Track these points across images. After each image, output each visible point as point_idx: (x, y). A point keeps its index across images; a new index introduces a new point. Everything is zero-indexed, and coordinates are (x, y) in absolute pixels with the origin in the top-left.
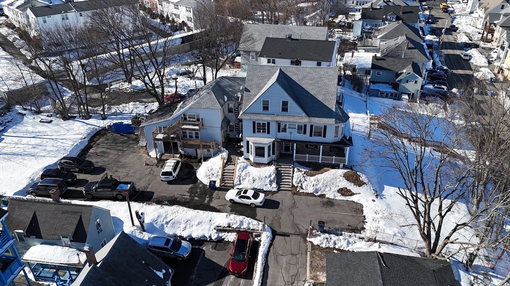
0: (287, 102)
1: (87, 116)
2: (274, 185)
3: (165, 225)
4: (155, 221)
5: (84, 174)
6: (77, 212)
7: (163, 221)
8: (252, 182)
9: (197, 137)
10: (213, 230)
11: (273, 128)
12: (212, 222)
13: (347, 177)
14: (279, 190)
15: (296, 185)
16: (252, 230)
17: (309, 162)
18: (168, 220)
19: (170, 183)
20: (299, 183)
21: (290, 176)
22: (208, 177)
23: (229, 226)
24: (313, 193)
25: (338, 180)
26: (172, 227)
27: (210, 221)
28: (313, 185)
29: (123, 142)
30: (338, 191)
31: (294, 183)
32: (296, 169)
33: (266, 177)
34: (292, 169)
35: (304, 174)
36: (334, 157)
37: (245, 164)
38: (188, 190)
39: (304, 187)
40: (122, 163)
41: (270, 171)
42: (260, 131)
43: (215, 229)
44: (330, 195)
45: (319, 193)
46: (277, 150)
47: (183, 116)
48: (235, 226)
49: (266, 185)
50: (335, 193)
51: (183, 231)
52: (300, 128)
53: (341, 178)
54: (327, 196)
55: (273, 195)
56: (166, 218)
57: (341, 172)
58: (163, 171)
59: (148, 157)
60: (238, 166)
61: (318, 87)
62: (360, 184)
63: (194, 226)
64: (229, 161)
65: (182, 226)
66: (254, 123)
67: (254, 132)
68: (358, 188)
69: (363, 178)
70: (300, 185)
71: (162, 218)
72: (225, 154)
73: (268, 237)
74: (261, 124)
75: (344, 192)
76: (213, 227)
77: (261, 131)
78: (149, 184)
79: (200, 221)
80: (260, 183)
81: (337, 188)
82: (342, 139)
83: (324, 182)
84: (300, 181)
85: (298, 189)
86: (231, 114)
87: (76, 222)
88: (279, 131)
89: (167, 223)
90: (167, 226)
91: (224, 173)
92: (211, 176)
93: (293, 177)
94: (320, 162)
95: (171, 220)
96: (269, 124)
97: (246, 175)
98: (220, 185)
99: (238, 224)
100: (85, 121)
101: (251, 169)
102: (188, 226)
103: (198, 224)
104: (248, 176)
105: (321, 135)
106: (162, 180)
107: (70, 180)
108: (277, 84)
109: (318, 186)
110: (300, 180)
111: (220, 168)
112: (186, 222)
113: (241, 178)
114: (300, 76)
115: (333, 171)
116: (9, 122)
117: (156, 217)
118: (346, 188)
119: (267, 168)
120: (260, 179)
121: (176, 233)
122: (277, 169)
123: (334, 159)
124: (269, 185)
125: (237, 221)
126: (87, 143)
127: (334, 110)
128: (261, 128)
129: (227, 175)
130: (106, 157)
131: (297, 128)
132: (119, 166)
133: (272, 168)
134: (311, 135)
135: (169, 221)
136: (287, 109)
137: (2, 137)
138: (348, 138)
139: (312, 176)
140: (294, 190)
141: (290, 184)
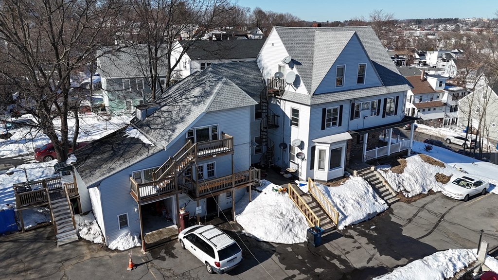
0: (365, 66)
2: (380, 200)
8: (358, 206)
11: (346, 113)
14: (389, 204)
15: (399, 191)
17: (378, 159)
20: (399, 186)
21: (383, 182)
24: (421, 194)
25: (426, 167)
30: (437, 180)
31: (395, 189)
32: (380, 171)
33: (365, 192)
34: (376, 173)
35: (393, 172)
36: (401, 142)
38: (282, 266)
42: (330, 125)
45: (427, 190)
47: (187, 136)
49: (374, 204)
50: (436, 183)
53: (425, 164)
54: (435, 190)
66: (324, 111)
67: (323, 127)
70: (402, 188)
74: (332, 111)
75: (441, 178)
77: (332, 123)
80: (367, 205)
81: (433, 177)
83: (420, 175)
84: (399, 183)
85: (405, 194)
88: (352, 118)
93: (386, 181)
94: (389, 154)
96: (341, 107)
104: (344, 200)
105: (393, 113)
108: (355, 36)
109: (420, 182)
113: (340, 208)
118: (439, 174)
119: (349, 181)
120: (362, 198)
123: (400, 145)
124: (377, 203)
127: (398, 73)
128: (331, 118)
131: (370, 108)
134: (384, 115)
136: (364, 79)
139: (401, 172)
140: (402, 198)
141: (391, 191)
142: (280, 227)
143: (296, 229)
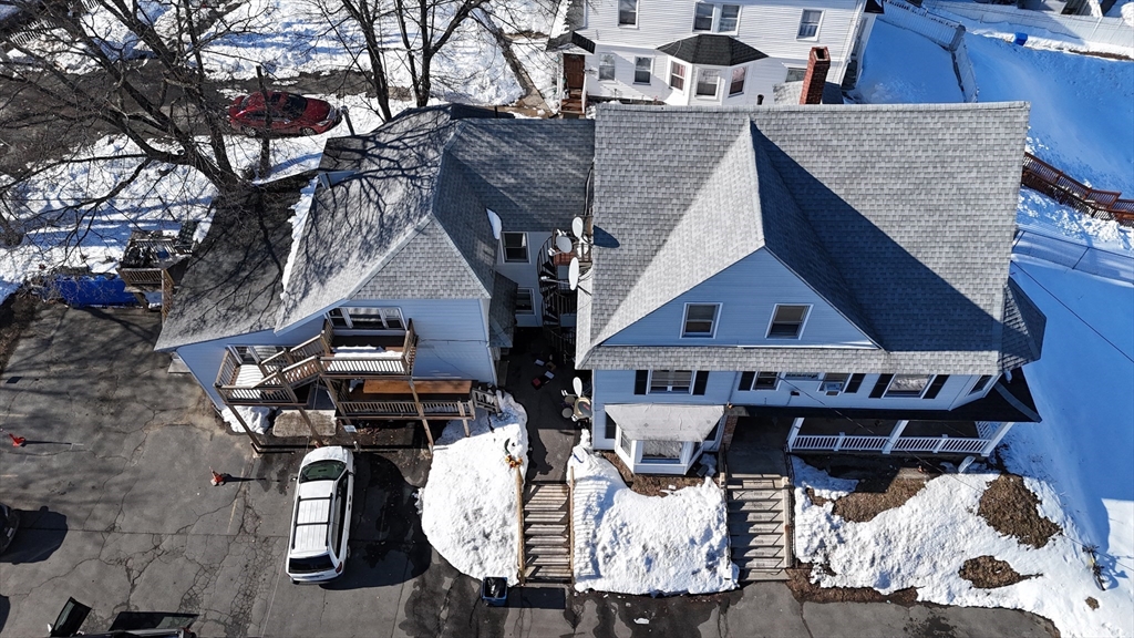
0: (804, 308)
2: (725, 570)
8: (643, 568)
11: (722, 382)
13: (994, 514)
14: (743, 582)
15: (805, 561)
19: (329, 585)
20: (815, 552)
21: (781, 523)
24: (870, 589)
25: (963, 530)
28: (873, 559)
29: (109, 354)
30: (963, 573)
31: (800, 554)
32: (799, 494)
33: (692, 541)
34: (783, 495)
35: (833, 512)
36: (945, 438)
37: (604, 485)
39: (836, 567)
40: (126, 476)
41: (706, 514)
42: (665, 389)
44: (932, 590)
45: (894, 587)
49: (694, 573)
50: (952, 578)
52: (834, 380)
53: (972, 521)
54: (922, 595)
55: (724, 610)
57: (966, 488)
58: (293, 552)
59: (219, 432)
60: (580, 494)
62: (1037, 533)
64: (539, 468)
66: (641, 373)
67: (639, 391)
68: (1033, 552)
69: (1049, 508)
70: (819, 559)
74: (673, 372)
75: (983, 572)
77: (670, 388)
80: (672, 571)
81: (958, 562)
83: (912, 545)
84: (822, 544)
85: (815, 576)
86: (517, 265)
88: (744, 388)
91: (529, 525)
92: (479, 543)
93: (791, 526)
94: (886, 450)
96: (703, 372)
97: (615, 541)
98: (520, 576)
101: (629, 505)
104: (622, 539)
105: (915, 395)
109: (890, 562)
110: (822, 541)
113: (600, 555)
118: (991, 558)
120: (671, 550)
122: (727, 498)
123: (942, 443)
124: (706, 573)
127: (997, 314)
128: (669, 382)
129: (541, 535)
130: (57, 446)
132: (116, 492)
133: (710, 495)
134: (876, 394)
139: (864, 515)
140: (803, 584)
141: (784, 553)
142: (455, 537)
143: (487, 551)
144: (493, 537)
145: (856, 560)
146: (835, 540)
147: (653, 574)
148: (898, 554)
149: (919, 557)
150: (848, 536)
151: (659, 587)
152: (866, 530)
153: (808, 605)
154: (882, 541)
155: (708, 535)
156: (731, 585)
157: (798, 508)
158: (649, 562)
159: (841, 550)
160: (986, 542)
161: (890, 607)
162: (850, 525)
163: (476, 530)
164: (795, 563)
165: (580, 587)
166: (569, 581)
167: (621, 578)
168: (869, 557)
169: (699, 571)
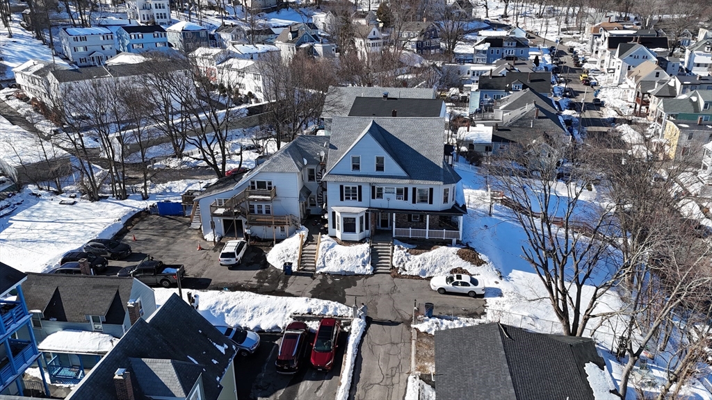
0: (383, 158)
1: (123, 195)
2: (369, 267)
3: (226, 314)
4: (212, 308)
5: (119, 260)
6: (113, 286)
7: (223, 309)
8: (340, 263)
9: (268, 212)
10: (288, 319)
11: (366, 192)
12: (287, 309)
13: (462, 256)
14: (375, 272)
15: (396, 267)
16: (340, 316)
17: (413, 239)
18: (230, 307)
19: (232, 267)
20: (400, 264)
21: (389, 256)
22: (282, 260)
23: (310, 313)
24: (418, 276)
25: (451, 258)
26: (235, 316)
27: (285, 307)
28: (419, 265)
30: (451, 272)
31: (394, 264)
32: (396, 247)
33: (358, 256)
34: (391, 247)
35: (407, 252)
36: (444, 230)
37: (331, 243)
38: (255, 275)
39: (407, 268)
41: (363, 249)
42: (349, 198)
43: (291, 317)
45: (427, 275)
46: (372, 223)
47: (250, 184)
48: (317, 313)
50: (447, 274)
51: (249, 320)
52: (399, 192)
53: (454, 256)
55: (367, 278)
56: (226, 305)
57: (454, 249)
58: (223, 251)
59: (202, 240)
60: (322, 245)
61: (421, 142)
62: (480, 263)
63: (264, 315)
64: (310, 240)
65: (248, 315)
66: (342, 187)
67: (342, 199)
68: (476, 267)
69: (482, 257)
70: (401, 266)
71: (222, 305)
72: (305, 232)
73: (361, 324)
74: (351, 188)
76: (288, 315)
77: (351, 198)
78: (204, 270)
79: (272, 307)
80: (350, 265)
81: (450, 269)
82: (453, 207)
83: (433, 262)
84: (402, 261)
85: (399, 271)
86: (311, 182)
87: (112, 298)
88: (373, 198)
89: (228, 311)
90: (228, 316)
91: (303, 254)
92: (285, 258)
93: (392, 256)
94: (427, 237)
95: (233, 308)
96: (360, 187)
97: (331, 255)
98: (298, 269)
99: (321, 310)
100: (121, 202)
101: (338, 248)
102: (255, 315)
103: (269, 312)
104: (334, 255)
105: (426, 201)
106: (221, 264)
107: (99, 266)
108: (369, 135)
109: (425, 267)
110: (402, 259)
111: (298, 248)
112: (253, 310)
113: (326, 259)
114: (398, 129)
115: (444, 248)
116: (18, 204)
117: (213, 303)
118: (461, 268)
119: (359, 246)
120: (350, 259)
121: (240, 324)
122: (371, 247)
123: (444, 234)
124: (361, 267)
125: (320, 306)
126: (122, 227)
127: (442, 167)
128: (351, 194)
129: (307, 257)
131: (396, 192)
133: (366, 246)
134: (414, 202)
135: (231, 309)
136: (383, 167)
137: (10, 221)
138: (461, 206)
139: (416, 254)
140: (394, 272)
141: (390, 265)
144: (291, 257)
145: (413, 265)
146: (406, 259)
147: (343, 265)
148: (428, 265)
149: (435, 266)
150: (411, 259)
151: (344, 269)
152: (417, 257)
153: (395, 279)
154: (422, 260)
155: (363, 255)
156: (370, 272)
157: (395, 251)
158: (342, 261)
159: (409, 262)
160: (459, 263)
161: (425, 281)
162: (412, 256)
163: (285, 254)
164: (393, 267)
165: (317, 272)
166: (314, 271)
167: (332, 267)
168: (418, 264)
169: (359, 266)
